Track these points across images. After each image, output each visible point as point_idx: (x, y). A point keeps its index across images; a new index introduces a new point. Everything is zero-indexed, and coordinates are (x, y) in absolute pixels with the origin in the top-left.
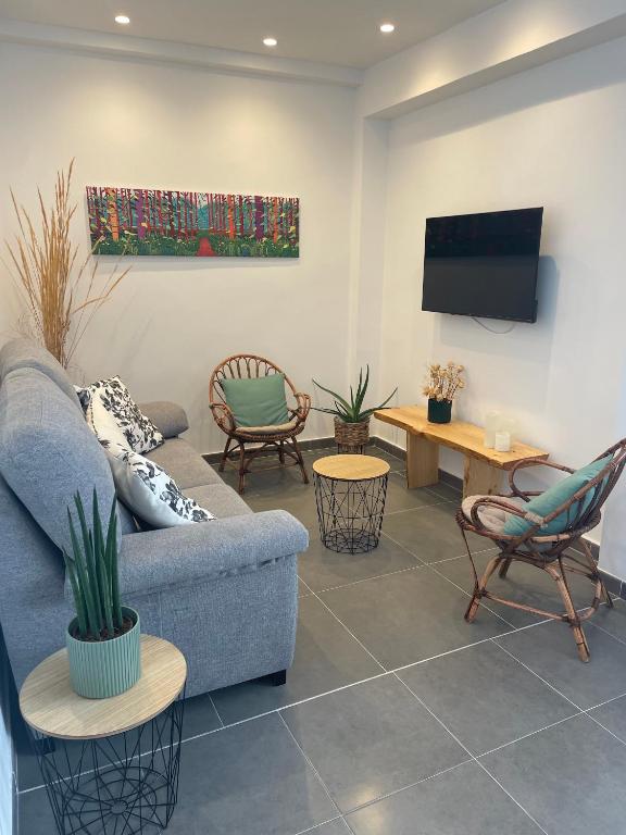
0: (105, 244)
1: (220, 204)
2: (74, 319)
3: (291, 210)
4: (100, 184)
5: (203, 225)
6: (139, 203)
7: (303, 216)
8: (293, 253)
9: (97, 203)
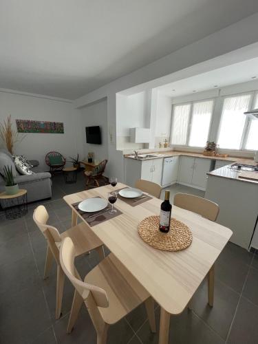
0: (20, 130)
1: (46, 124)
2: (14, 144)
3: (62, 125)
4: (19, 119)
5: (42, 127)
6: (28, 123)
7: (64, 126)
8: (63, 133)
9: (18, 123)
